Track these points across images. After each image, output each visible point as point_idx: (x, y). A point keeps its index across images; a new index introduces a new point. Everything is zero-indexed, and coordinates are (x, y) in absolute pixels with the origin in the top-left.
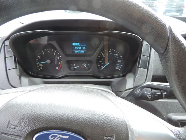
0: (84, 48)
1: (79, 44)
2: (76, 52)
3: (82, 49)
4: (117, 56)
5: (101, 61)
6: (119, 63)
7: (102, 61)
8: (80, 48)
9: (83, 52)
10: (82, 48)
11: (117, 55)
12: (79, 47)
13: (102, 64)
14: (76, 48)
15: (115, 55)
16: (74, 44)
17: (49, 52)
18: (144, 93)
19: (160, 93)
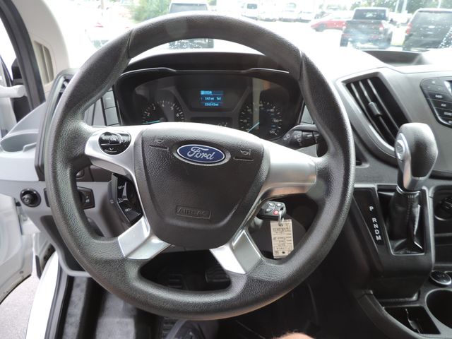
0: (218, 99)
1: (211, 92)
2: (207, 104)
3: (215, 101)
4: (272, 112)
5: (245, 121)
6: (275, 124)
7: (248, 120)
8: (212, 99)
9: (217, 105)
10: (215, 98)
11: (272, 110)
12: (211, 97)
13: (248, 125)
14: (207, 99)
15: (268, 110)
16: (203, 93)
17: (163, 106)
18: (293, 137)
19: (311, 135)
